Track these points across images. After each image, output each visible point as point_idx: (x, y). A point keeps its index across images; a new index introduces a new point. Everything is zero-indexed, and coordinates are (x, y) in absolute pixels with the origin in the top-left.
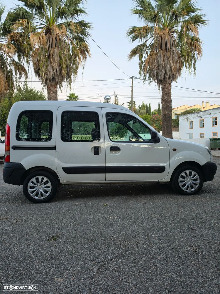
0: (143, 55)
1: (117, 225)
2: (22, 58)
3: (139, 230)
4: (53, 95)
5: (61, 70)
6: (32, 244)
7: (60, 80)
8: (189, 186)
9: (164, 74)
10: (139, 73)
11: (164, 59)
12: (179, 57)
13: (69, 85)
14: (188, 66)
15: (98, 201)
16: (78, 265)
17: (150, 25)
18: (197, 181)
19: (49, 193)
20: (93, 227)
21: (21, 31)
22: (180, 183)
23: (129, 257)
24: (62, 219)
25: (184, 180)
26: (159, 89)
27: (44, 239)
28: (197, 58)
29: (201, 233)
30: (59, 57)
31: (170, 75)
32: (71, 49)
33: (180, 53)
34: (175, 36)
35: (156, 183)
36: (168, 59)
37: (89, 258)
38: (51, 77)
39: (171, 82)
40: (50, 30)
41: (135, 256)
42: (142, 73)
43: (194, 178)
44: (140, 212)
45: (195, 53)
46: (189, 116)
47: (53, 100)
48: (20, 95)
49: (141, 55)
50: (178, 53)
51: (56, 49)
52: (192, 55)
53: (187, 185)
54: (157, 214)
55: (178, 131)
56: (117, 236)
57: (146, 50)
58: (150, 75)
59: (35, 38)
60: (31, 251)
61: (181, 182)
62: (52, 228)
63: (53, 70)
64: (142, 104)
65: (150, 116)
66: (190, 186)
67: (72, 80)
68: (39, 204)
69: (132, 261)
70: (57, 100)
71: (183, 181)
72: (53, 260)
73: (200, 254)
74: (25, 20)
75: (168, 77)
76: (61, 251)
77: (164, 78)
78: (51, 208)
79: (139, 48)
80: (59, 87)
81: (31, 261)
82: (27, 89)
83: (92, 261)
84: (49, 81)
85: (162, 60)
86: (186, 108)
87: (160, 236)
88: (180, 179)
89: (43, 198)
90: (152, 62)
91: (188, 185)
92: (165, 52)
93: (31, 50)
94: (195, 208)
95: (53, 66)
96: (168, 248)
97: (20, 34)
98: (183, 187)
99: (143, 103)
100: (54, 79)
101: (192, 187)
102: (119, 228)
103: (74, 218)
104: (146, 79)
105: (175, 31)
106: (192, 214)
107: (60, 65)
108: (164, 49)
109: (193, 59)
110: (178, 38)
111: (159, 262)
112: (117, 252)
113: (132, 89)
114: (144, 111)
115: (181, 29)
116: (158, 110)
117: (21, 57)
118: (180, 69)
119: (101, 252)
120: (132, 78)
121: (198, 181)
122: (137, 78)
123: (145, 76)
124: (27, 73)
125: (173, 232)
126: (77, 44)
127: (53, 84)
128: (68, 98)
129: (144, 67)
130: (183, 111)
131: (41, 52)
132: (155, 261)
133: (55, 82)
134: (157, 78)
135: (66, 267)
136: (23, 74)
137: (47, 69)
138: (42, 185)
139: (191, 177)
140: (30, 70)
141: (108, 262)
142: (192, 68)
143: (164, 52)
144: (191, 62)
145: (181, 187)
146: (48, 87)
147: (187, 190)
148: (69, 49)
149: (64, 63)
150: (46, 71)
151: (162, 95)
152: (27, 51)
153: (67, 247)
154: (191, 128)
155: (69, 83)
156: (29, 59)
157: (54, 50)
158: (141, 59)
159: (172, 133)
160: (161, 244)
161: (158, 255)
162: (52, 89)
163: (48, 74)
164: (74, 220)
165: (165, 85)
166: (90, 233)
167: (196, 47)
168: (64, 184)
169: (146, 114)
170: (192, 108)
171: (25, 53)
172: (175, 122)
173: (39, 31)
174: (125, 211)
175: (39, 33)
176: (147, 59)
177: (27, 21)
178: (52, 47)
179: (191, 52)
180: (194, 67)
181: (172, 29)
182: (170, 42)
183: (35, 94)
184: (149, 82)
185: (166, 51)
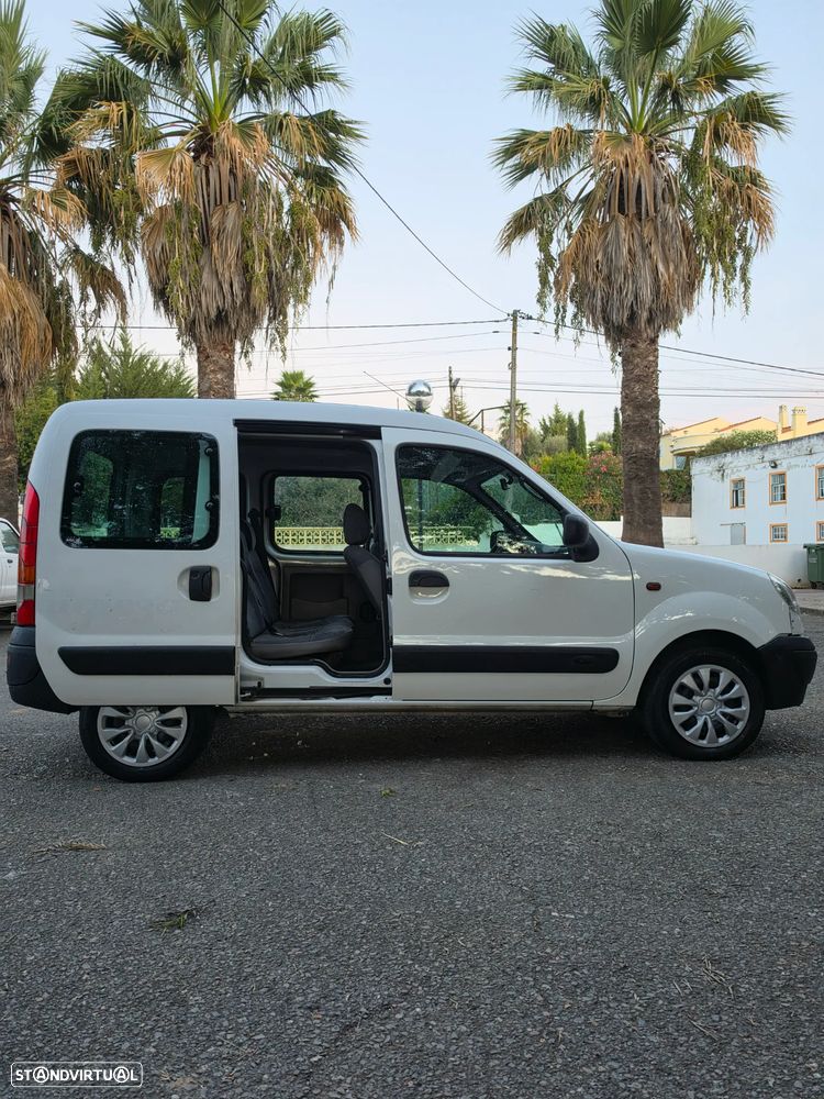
0: (551, 233)
1: (423, 873)
2: (108, 242)
3: (504, 892)
4: (219, 376)
5: (247, 287)
6: (93, 940)
7: (243, 323)
8: (710, 725)
9: (630, 304)
10: (538, 301)
11: (630, 249)
12: (687, 241)
13: (278, 342)
14: (722, 275)
15: (362, 778)
16: (258, 1024)
17: (582, 123)
18: (740, 706)
19: (176, 745)
20: (329, 879)
21: (106, 145)
22: (676, 714)
23: (455, 998)
24: (216, 846)
25: (688, 702)
26: (613, 360)
27: (139, 918)
28: (754, 245)
29: (740, 907)
30: (243, 242)
31: (654, 306)
32: (285, 210)
33: (691, 226)
34: (674, 163)
35: (583, 711)
36: (645, 247)
37: (300, 999)
38: (213, 314)
39: (658, 331)
40: (211, 139)
41: (477, 994)
42: (550, 299)
43: (727, 696)
44: (516, 823)
45: (746, 228)
46: (729, 458)
47: (218, 395)
48: (100, 378)
49: (545, 234)
50: (683, 228)
51: (232, 209)
52: (737, 235)
53: (700, 723)
54: (578, 831)
55: (689, 515)
56: (417, 916)
57: (564, 215)
58: (579, 306)
59: (154, 168)
60: (85, 966)
61: (678, 708)
62: (177, 878)
63: (220, 284)
64: (552, 413)
65: (584, 457)
66: (714, 726)
67: (290, 325)
68: (138, 785)
69: (464, 1012)
70: (232, 396)
71: (688, 708)
72: (165, 1003)
73: (729, 994)
74: (118, 106)
75: (645, 315)
76: (200, 969)
77: (632, 317)
78: (180, 803)
79: (537, 209)
80: (242, 348)
81: (82, 1006)
82: (126, 355)
83: (310, 1008)
84: (203, 327)
85: (625, 251)
86: (717, 430)
87: (580, 919)
88: (676, 699)
89: (152, 761)
90: (586, 261)
91: (705, 723)
92: (636, 222)
93: (142, 214)
94: (727, 812)
95: (220, 271)
96: (609, 964)
97: (100, 154)
98: (687, 729)
99: (557, 410)
100: (221, 319)
101: (721, 731)
102: (430, 884)
103: (265, 843)
104: (563, 321)
105: (671, 146)
106: (714, 834)
107: (246, 269)
108: (632, 210)
109: (740, 248)
110: (684, 171)
111: (565, 1019)
112: (410, 975)
113: (514, 358)
114: (562, 439)
115: (695, 139)
116: (614, 436)
117: (104, 239)
118: (691, 286)
119: (350, 976)
120: (515, 316)
121: (743, 708)
122: (530, 318)
123: (560, 311)
124: (124, 297)
125: (634, 902)
126: (310, 194)
127: (217, 336)
128: (279, 389)
129: (556, 277)
130: (705, 441)
131: (176, 221)
132: (552, 1016)
133: (226, 329)
134: (604, 318)
135: (208, 1029)
136: (112, 302)
137: (196, 281)
138: (153, 713)
139: (718, 690)
140: (134, 285)
141: (369, 1016)
142: (737, 283)
143: (631, 223)
144: (733, 259)
145: (680, 731)
146: (198, 348)
147: (701, 741)
148: (278, 211)
149: (260, 260)
150: (193, 289)
151: (623, 382)
152: (126, 218)
153: (223, 953)
154: (737, 505)
155: (278, 333)
156: (131, 247)
157: (225, 215)
158: (544, 246)
159: (660, 524)
160: (580, 948)
161: (566, 992)
162: (215, 355)
163: (200, 302)
164: (261, 851)
165: (633, 346)
166: (317, 902)
167: (750, 205)
168: (233, 712)
169: (569, 449)
170: (739, 429)
171: (119, 222)
172: (675, 482)
173: (171, 146)
174: (458, 817)
175: (169, 153)
176: (569, 247)
177: (125, 111)
178: (219, 202)
179: (734, 222)
180: (744, 278)
181: (661, 139)
182: (655, 185)
183: (154, 374)
184: (573, 332)
185: (640, 220)
